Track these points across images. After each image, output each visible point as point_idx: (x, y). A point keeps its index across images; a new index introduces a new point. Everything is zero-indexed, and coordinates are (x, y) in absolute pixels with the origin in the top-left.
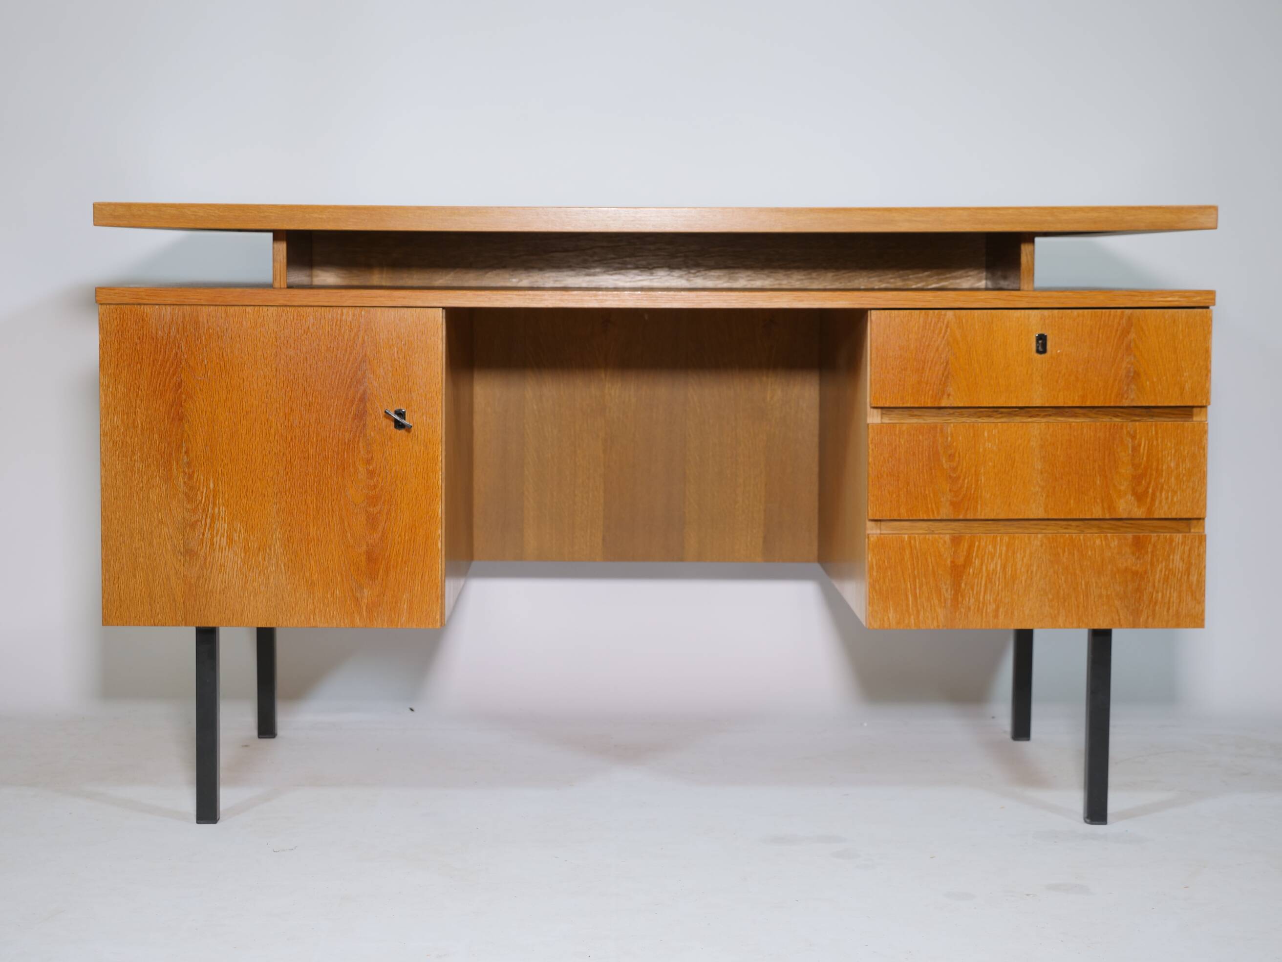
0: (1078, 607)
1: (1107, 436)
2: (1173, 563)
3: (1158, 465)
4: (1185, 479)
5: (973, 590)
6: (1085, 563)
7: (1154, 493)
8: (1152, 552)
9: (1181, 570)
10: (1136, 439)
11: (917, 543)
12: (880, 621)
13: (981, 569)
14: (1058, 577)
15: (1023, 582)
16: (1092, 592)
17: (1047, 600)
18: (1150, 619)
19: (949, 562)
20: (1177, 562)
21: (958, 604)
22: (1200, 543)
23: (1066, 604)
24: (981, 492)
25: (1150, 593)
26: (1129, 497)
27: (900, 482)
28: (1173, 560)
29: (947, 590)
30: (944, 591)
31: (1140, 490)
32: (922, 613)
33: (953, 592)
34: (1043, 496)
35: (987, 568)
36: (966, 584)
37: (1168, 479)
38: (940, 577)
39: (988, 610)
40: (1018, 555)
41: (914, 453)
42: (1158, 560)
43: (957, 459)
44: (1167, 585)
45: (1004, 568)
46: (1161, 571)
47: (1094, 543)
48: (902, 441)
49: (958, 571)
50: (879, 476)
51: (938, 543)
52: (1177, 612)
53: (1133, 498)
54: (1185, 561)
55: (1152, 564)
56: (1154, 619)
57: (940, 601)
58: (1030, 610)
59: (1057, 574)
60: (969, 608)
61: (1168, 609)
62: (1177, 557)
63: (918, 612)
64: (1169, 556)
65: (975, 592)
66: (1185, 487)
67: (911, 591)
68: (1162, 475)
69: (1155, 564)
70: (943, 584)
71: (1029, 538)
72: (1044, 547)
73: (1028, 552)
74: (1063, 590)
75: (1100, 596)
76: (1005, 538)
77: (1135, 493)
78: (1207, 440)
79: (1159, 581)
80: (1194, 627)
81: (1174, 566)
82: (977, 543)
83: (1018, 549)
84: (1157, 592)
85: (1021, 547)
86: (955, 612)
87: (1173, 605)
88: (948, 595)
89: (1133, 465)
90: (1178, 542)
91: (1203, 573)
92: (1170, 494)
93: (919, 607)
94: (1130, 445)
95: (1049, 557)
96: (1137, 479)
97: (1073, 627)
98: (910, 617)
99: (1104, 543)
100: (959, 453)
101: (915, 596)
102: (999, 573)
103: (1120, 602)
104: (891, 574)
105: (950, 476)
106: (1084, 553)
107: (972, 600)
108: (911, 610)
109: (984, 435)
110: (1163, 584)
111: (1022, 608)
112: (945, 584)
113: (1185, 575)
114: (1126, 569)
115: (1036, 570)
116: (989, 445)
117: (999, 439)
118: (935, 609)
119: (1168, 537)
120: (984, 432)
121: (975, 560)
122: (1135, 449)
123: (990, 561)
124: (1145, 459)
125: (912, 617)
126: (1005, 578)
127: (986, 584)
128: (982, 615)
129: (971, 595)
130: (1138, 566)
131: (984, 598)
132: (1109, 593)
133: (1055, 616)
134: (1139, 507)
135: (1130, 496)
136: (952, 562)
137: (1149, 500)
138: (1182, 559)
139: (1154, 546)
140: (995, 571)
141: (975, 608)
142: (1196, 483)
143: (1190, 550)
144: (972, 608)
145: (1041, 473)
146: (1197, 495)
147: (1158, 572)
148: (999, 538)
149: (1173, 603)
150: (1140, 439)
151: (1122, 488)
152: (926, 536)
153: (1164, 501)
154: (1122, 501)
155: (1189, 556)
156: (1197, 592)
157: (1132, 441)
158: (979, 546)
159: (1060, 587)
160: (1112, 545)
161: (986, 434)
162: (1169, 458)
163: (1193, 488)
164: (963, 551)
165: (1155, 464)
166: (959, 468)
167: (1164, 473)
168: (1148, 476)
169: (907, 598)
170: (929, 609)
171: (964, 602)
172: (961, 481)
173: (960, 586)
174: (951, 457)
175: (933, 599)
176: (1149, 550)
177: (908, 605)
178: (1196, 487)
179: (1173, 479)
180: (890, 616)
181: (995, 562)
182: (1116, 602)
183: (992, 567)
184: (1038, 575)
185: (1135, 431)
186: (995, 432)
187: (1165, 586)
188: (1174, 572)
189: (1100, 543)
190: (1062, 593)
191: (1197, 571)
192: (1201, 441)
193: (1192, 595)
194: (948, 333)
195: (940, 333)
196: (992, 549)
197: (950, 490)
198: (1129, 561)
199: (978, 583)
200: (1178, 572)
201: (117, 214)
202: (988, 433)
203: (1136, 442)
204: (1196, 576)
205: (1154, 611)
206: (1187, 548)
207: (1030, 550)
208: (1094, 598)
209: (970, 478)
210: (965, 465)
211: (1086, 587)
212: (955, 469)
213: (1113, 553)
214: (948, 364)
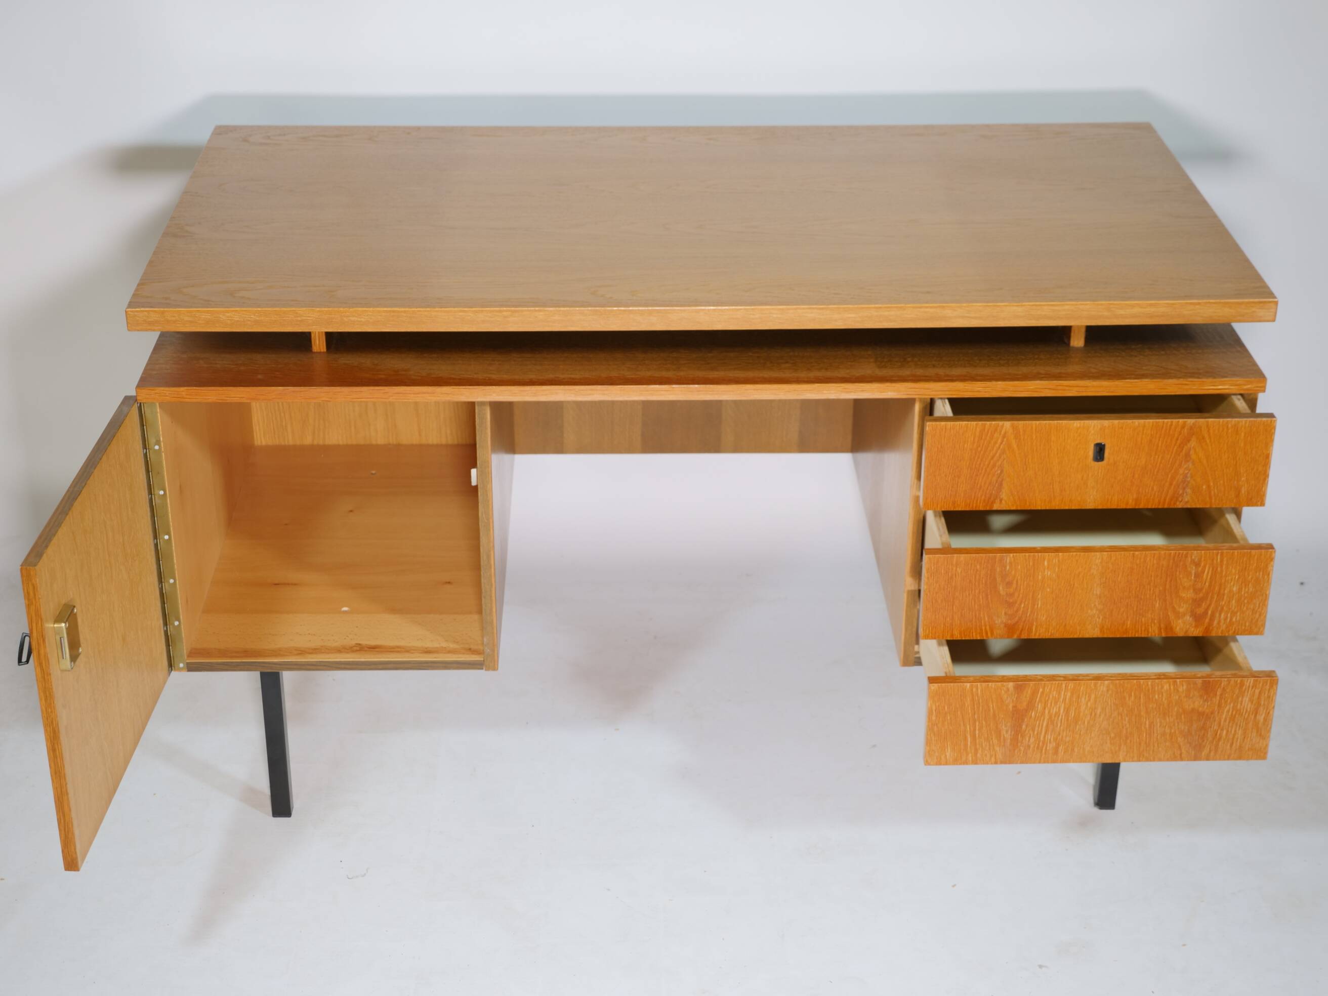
0: (1140, 744)
1: (1171, 564)
2: (1241, 704)
3: (1220, 589)
4: (1246, 601)
5: (1034, 731)
6: (1151, 706)
7: (1213, 615)
8: (1221, 695)
9: (1249, 710)
10: (1200, 566)
11: (979, 690)
12: (937, 759)
13: (1044, 714)
14: (1122, 718)
15: (1086, 723)
16: (1155, 731)
17: (1108, 738)
18: (1212, 754)
19: (1011, 707)
20: (1246, 703)
21: (1017, 743)
22: (1271, 686)
23: (1128, 741)
24: (1037, 615)
25: (1215, 730)
27: (954, 607)
28: (1242, 701)
29: (1007, 732)
30: (1004, 732)
31: (1199, 611)
32: (980, 751)
33: (1013, 733)
34: (1099, 618)
35: (1049, 712)
36: (1027, 726)
37: (1229, 602)
38: (1000, 720)
39: (1048, 748)
41: (970, 581)
42: (1226, 702)
43: (1014, 586)
44: (1233, 724)
45: (1067, 711)
46: (1228, 711)
47: (1162, 687)
48: (959, 570)
49: (1019, 715)
50: (934, 601)
51: (1001, 690)
52: (1240, 747)
53: (1191, 619)
54: (1254, 702)
55: (1220, 706)
56: (1216, 751)
57: (999, 741)
58: (1091, 746)
59: (1121, 715)
60: (1029, 746)
61: (1232, 744)
62: (1246, 699)
63: (976, 750)
64: (1238, 697)
65: (1036, 732)
66: (1245, 608)
67: (970, 732)
68: (1223, 598)
69: (1223, 705)
70: (1003, 727)
71: (1095, 685)
72: (1110, 692)
73: (1093, 696)
74: (1127, 729)
75: (1164, 734)
76: (1070, 685)
78: (1273, 566)
79: (1225, 721)
80: (1256, 759)
81: (1242, 707)
82: (1041, 690)
83: (1083, 693)
84: (1222, 730)
85: (1086, 693)
86: (1015, 748)
87: (1237, 741)
88: (1007, 735)
89: (1194, 588)
90: (1249, 686)
91: (1271, 712)
92: (1229, 615)
93: (978, 746)
94: (1193, 572)
95: (1115, 701)
96: (1197, 602)
97: (1133, 761)
98: (967, 754)
99: (1172, 687)
100: (1017, 581)
101: (974, 737)
102: (1062, 716)
103: (1183, 739)
104: (951, 718)
105: (1006, 601)
106: (1151, 697)
107: (1032, 740)
108: (969, 748)
109: (1044, 564)
110: (1229, 722)
112: (1006, 726)
113: (1252, 714)
114: (1193, 710)
115: (1100, 713)
116: (1048, 573)
117: (1058, 568)
118: (993, 746)
119: (1239, 681)
120: (1044, 560)
121: (1038, 705)
122: (1198, 576)
123: (1053, 705)
124: (1207, 584)
125: (970, 755)
126: (1068, 720)
127: (1047, 726)
128: (1041, 752)
129: (1032, 736)
130: (1206, 707)
131: (1045, 737)
132: (1173, 731)
135: (1188, 618)
136: (1015, 708)
137: (1207, 620)
138: (1251, 700)
139: (1224, 690)
140: (1057, 714)
141: (1034, 747)
142: (1257, 605)
143: (1260, 693)
144: (1032, 746)
145: (1100, 597)
146: (1257, 616)
147: (1225, 711)
148: (1064, 686)
149: (1237, 739)
150: (1205, 567)
151: (1181, 610)
152: (988, 685)
153: (1222, 621)
154: (1180, 621)
156: (1263, 730)
157: (1196, 568)
158: (1042, 693)
159: (1123, 727)
160: (1180, 690)
161: (1046, 563)
162: (1232, 584)
163: (1253, 610)
165: (1217, 589)
166: (1016, 594)
167: (1225, 597)
169: (966, 739)
170: (988, 749)
171: (1024, 741)
172: (1017, 605)
173: (1021, 726)
174: (1009, 584)
175: (992, 739)
176: (1218, 693)
177: (966, 745)
179: (1234, 601)
180: (948, 754)
181: (1058, 708)
182: (1179, 739)
183: (1055, 712)
184: (1102, 717)
185: (1200, 561)
186: (1055, 561)
187: (1231, 725)
188: (1241, 712)
189: (1168, 688)
190: (1125, 732)
191: (1265, 711)
192: (1267, 566)
193: (1257, 732)
194: (1004, 443)
195: (996, 443)
196: (1056, 694)
197: (1005, 614)
198: (1196, 703)
199: (1039, 724)
200: (1246, 713)
201: (150, 320)
202: (1048, 562)
203: (1200, 569)
204: (1264, 715)
205: (1217, 747)
206: (1257, 691)
207: (1095, 694)
208: (1157, 736)
209: (1026, 603)
210: (1022, 591)
211: (1150, 727)
212: (1011, 595)
213: (1179, 697)
214: (1002, 471)
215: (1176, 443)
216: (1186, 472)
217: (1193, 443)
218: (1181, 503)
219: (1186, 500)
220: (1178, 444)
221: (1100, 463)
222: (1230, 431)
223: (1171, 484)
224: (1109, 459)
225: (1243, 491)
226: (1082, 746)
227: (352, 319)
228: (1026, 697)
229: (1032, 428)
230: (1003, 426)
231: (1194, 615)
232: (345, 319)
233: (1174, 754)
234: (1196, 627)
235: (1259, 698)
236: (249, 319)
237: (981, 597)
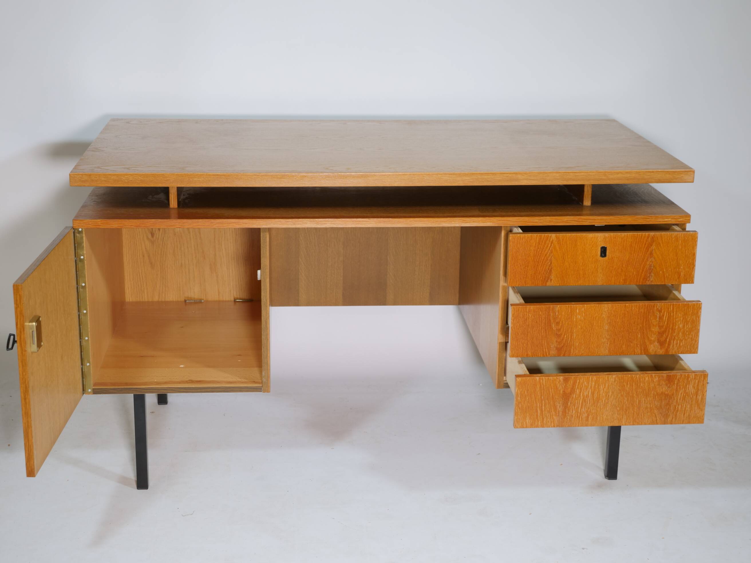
0: (634, 414)
1: (646, 311)
3: (673, 326)
4: (687, 333)
5: (575, 407)
6: (639, 391)
7: (670, 342)
8: (677, 383)
9: (693, 393)
10: (662, 312)
11: (544, 381)
12: (521, 424)
13: (580, 396)
14: (623, 398)
15: (604, 401)
16: (642, 406)
17: (616, 410)
18: (674, 420)
19: (561, 392)
20: (691, 389)
21: (566, 414)
22: (704, 378)
23: (627, 412)
24: (574, 342)
25: (675, 405)
27: (528, 337)
28: (689, 388)
29: (560, 407)
30: (558, 407)
31: (662, 339)
32: (545, 419)
33: (563, 408)
34: (608, 344)
35: (583, 395)
36: (571, 403)
37: (678, 334)
38: (556, 400)
39: (583, 417)
40: (602, 386)
41: (537, 322)
42: (680, 388)
43: (561, 325)
44: (684, 401)
45: (593, 393)
46: (681, 394)
47: (645, 379)
48: (530, 315)
49: (566, 396)
50: (517, 334)
51: (556, 381)
52: (689, 415)
53: (658, 344)
54: (695, 388)
55: (677, 390)
56: (676, 419)
57: (556, 412)
58: (607, 416)
59: (623, 396)
60: (572, 416)
61: (684, 414)
62: (691, 386)
63: (543, 419)
64: (686, 386)
65: (576, 407)
66: (687, 338)
67: (539, 407)
68: (675, 331)
69: (678, 390)
70: (558, 404)
71: (608, 378)
72: (616, 382)
73: (607, 385)
74: (626, 405)
75: (647, 408)
76: (594, 378)
78: (701, 312)
79: (680, 399)
80: (698, 423)
81: (689, 391)
83: (601, 383)
84: (679, 405)
85: (603, 383)
86: (564, 418)
87: (687, 412)
88: (560, 408)
89: (659, 326)
90: (692, 378)
91: (705, 394)
92: (678, 342)
93: (544, 416)
94: (658, 316)
95: (619, 387)
96: (661, 333)
97: (630, 425)
98: (538, 422)
99: (650, 379)
100: (562, 322)
101: (541, 410)
102: (590, 397)
103: (657, 411)
104: (529, 399)
105: (556, 334)
106: (639, 385)
107: (574, 412)
108: (539, 417)
109: (576, 311)
110: (682, 401)
112: (559, 403)
113: (695, 395)
114: (662, 393)
115: (611, 395)
116: (579, 317)
117: (585, 314)
118: (553, 418)
119: (686, 375)
120: (576, 309)
121: (577, 390)
122: (660, 318)
123: (585, 390)
124: (666, 323)
125: (540, 421)
126: (593, 399)
127: (582, 403)
128: (579, 419)
129: (574, 409)
130: (669, 391)
131: (581, 410)
132: (651, 406)
135: (656, 343)
136: (564, 391)
137: (667, 345)
139: (678, 381)
140: (587, 396)
141: (575, 416)
142: (694, 336)
143: (698, 382)
144: (574, 416)
145: (608, 331)
146: (694, 342)
147: (680, 394)
148: (591, 378)
149: (687, 410)
150: (664, 312)
151: (653, 339)
152: (549, 378)
153: (675, 346)
154: (652, 345)
156: (701, 404)
157: (659, 314)
158: (579, 381)
159: (624, 404)
160: (655, 380)
161: (578, 311)
162: (679, 323)
163: (692, 338)
165: (671, 326)
166: (562, 330)
167: (676, 331)
168: (667, 332)
169: (537, 411)
170: (549, 417)
171: (569, 413)
172: (562, 336)
173: (567, 403)
174: (558, 323)
175: (552, 411)
176: (675, 383)
177: (537, 415)
179: (681, 333)
180: (527, 421)
181: (588, 392)
182: (655, 411)
184: (612, 397)
185: (661, 309)
186: (583, 309)
187: (683, 402)
188: (689, 393)
189: (648, 378)
190: (625, 406)
191: (701, 393)
192: (698, 313)
193: (698, 406)
194: (552, 246)
195: (547, 246)
196: (586, 384)
197: (556, 341)
198: (664, 389)
199: (578, 402)
200: (691, 394)
201: (83, 179)
202: (579, 310)
203: (662, 314)
204: (701, 396)
205: (676, 415)
206: (697, 381)
207: (608, 384)
208: (643, 409)
209: (568, 335)
210: (565, 328)
211: (639, 404)
212: (559, 330)
213: (655, 385)
214: (551, 263)
215: (645, 246)
216: (651, 263)
217: (654, 247)
218: (649, 282)
219: (652, 280)
220: (646, 247)
221: (604, 258)
222: (673, 239)
223: (643, 271)
224: (609, 256)
225: (682, 274)
226: (602, 415)
227: (195, 179)
228: (570, 385)
229: (567, 237)
230: (551, 237)
231: (659, 341)
232: (191, 179)
233: (653, 420)
234: (661, 349)
235: (698, 385)
236: (138, 179)
237: (542, 331)
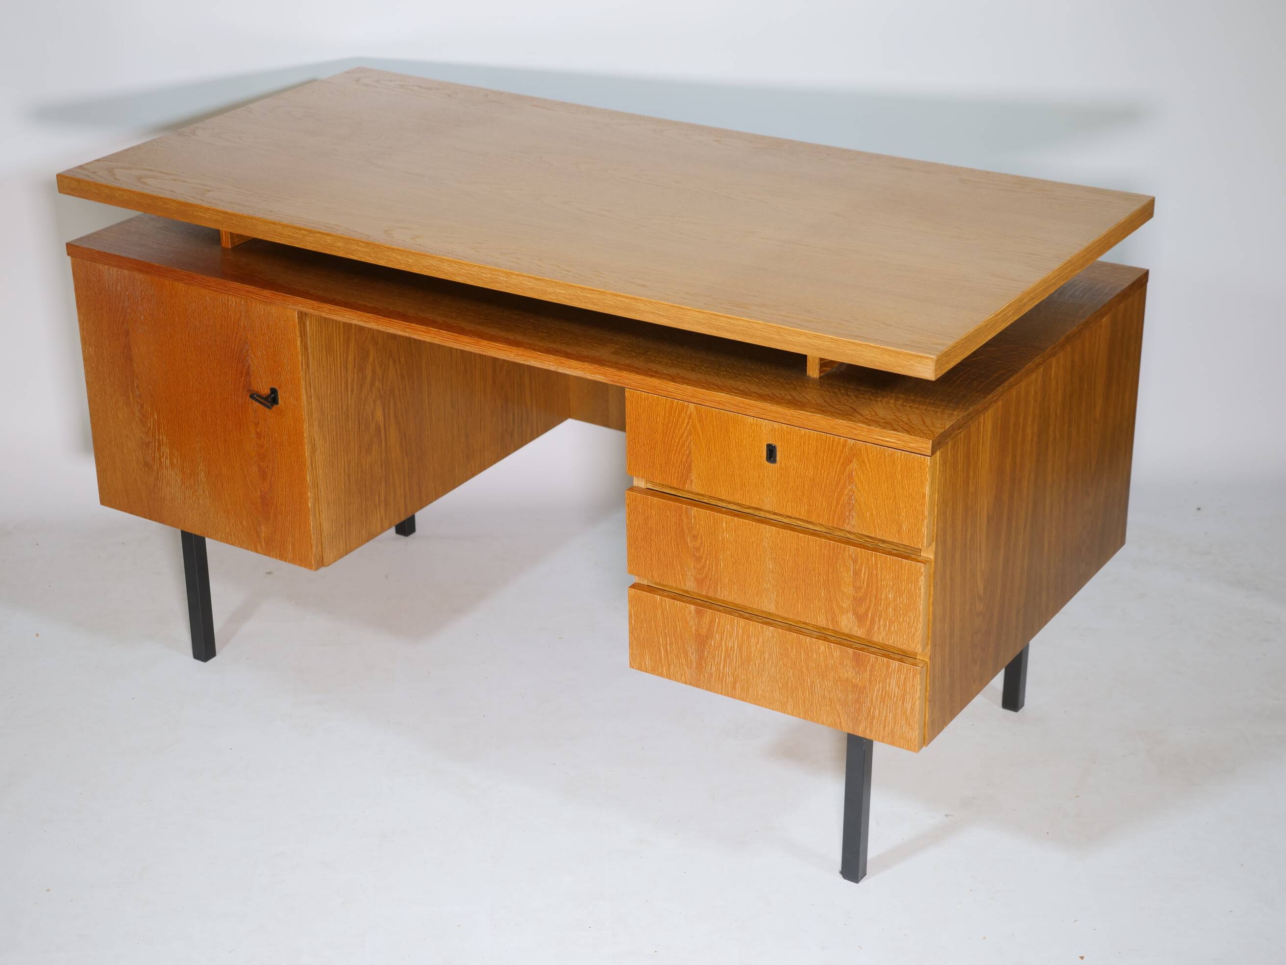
0: (804, 701)
1: (831, 554)
2: (889, 687)
3: (877, 592)
4: (901, 612)
5: (714, 660)
6: (811, 664)
7: (873, 618)
9: (896, 694)
10: (857, 563)
11: (667, 605)
12: (639, 663)
13: (721, 644)
14: (787, 669)
15: (757, 665)
16: (817, 691)
17: (777, 687)
19: (693, 630)
20: (893, 686)
21: (702, 668)
22: (915, 675)
23: (794, 695)
24: (721, 575)
25: (869, 707)
26: (850, 615)
27: (652, 549)
28: (889, 683)
29: (692, 654)
30: (690, 653)
31: (861, 611)
32: (672, 667)
33: (697, 656)
34: (774, 594)
35: (725, 644)
36: (708, 653)
37: (886, 608)
39: (727, 681)
40: (753, 640)
41: (663, 526)
42: (876, 680)
43: (699, 541)
44: (884, 705)
45: (740, 648)
46: (878, 690)
48: (654, 513)
49: (702, 641)
50: (635, 537)
51: (685, 610)
52: (893, 731)
53: (854, 617)
54: (901, 688)
55: (870, 682)
56: (871, 731)
57: (687, 660)
59: (786, 666)
60: (711, 674)
61: (884, 726)
62: (893, 682)
63: (669, 665)
64: (885, 679)
66: (901, 620)
67: (663, 645)
69: (874, 682)
70: (689, 647)
71: (762, 628)
72: (775, 640)
73: (761, 640)
74: (792, 682)
75: (824, 697)
76: (741, 622)
77: (855, 613)
79: (876, 699)
80: (906, 750)
81: (890, 689)
82: (717, 620)
83: (752, 634)
84: (875, 708)
85: (755, 634)
86: (700, 675)
87: (889, 725)
88: (693, 657)
89: (854, 587)
90: (895, 669)
92: (887, 623)
93: (670, 661)
94: (852, 568)
95: (779, 650)
96: (858, 601)
98: (662, 667)
99: (827, 650)
100: (701, 536)
101: (666, 651)
102: (737, 652)
103: (841, 707)
104: (646, 626)
105: (694, 554)
106: (810, 655)
107: (714, 669)
108: (663, 661)
109: (722, 525)
110: (880, 702)
111: (756, 688)
112: (691, 648)
113: (900, 700)
114: (847, 679)
115: (768, 658)
116: (727, 535)
117: (735, 532)
118: (683, 667)
119: (885, 661)
120: (722, 522)
121: (716, 634)
122: (857, 573)
123: (728, 638)
124: (865, 584)
125: (664, 668)
126: (741, 657)
127: (725, 658)
128: (722, 683)
129: (713, 664)
130: (858, 680)
131: (724, 669)
132: (832, 696)
133: (785, 704)
134: (859, 627)
136: (697, 630)
137: (868, 623)
138: (898, 685)
139: (873, 666)
140: (733, 649)
141: (716, 676)
143: (905, 679)
144: (714, 675)
145: (773, 572)
146: (913, 630)
147: (876, 690)
148: (736, 621)
149: (889, 722)
150: (862, 565)
151: (845, 605)
152: (674, 602)
153: (882, 628)
154: (844, 617)
155: (904, 684)
156: (911, 718)
157: (853, 565)
158: (719, 622)
159: (788, 679)
160: (835, 655)
161: (724, 525)
162: (887, 590)
163: (909, 623)
164: (705, 623)
165: (874, 591)
166: (702, 549)
167: (882, 602)
168: (868, 601)
169: (660, 651)
170: (678, 665)
172: (703, 561)
173: (703, 653)
174: (695, 538)
175: (681, 658)
176: (868, 669)
177: (660, 657)
178: (912, 623)
179: (891, 609)
180: (646, 661)
181: (732, 641)
182: (838, 706)
183: (730, 644)
184: (770, 662)
185: (857, 558)
186: (732, 525)
187: (882, 704)
188: (890, 693)
189: (824, 650)
190: (790, 684)
191: (911, 699)
192: (917, 580)
193: (906, 720)
195: (683, 422)
196: (730, 629)
197: (695, 567)
198: (850, 673)
199: (718, 655)
200: (894, 697)
202: (726, 524)
203: (857, 567)
204: (910, 704)
205: (871, 725)
206: (902, 677)
208: (819, 697)
209: (711, 560)
210: (706, 548)
211: (812, 686)
212: (698, 549)
213: (835, 662)
214: (690, 452)
229: (713, 413)
230: (688, 407)
233: (835, 721)
237: (673, 544)
